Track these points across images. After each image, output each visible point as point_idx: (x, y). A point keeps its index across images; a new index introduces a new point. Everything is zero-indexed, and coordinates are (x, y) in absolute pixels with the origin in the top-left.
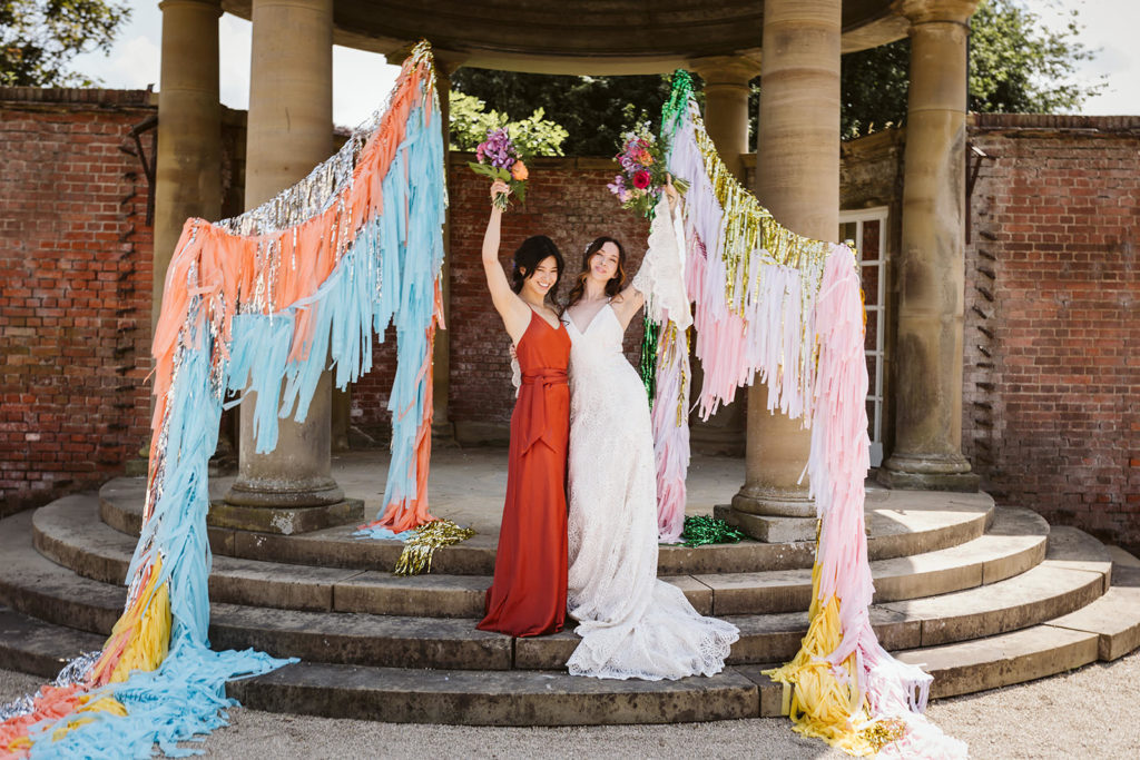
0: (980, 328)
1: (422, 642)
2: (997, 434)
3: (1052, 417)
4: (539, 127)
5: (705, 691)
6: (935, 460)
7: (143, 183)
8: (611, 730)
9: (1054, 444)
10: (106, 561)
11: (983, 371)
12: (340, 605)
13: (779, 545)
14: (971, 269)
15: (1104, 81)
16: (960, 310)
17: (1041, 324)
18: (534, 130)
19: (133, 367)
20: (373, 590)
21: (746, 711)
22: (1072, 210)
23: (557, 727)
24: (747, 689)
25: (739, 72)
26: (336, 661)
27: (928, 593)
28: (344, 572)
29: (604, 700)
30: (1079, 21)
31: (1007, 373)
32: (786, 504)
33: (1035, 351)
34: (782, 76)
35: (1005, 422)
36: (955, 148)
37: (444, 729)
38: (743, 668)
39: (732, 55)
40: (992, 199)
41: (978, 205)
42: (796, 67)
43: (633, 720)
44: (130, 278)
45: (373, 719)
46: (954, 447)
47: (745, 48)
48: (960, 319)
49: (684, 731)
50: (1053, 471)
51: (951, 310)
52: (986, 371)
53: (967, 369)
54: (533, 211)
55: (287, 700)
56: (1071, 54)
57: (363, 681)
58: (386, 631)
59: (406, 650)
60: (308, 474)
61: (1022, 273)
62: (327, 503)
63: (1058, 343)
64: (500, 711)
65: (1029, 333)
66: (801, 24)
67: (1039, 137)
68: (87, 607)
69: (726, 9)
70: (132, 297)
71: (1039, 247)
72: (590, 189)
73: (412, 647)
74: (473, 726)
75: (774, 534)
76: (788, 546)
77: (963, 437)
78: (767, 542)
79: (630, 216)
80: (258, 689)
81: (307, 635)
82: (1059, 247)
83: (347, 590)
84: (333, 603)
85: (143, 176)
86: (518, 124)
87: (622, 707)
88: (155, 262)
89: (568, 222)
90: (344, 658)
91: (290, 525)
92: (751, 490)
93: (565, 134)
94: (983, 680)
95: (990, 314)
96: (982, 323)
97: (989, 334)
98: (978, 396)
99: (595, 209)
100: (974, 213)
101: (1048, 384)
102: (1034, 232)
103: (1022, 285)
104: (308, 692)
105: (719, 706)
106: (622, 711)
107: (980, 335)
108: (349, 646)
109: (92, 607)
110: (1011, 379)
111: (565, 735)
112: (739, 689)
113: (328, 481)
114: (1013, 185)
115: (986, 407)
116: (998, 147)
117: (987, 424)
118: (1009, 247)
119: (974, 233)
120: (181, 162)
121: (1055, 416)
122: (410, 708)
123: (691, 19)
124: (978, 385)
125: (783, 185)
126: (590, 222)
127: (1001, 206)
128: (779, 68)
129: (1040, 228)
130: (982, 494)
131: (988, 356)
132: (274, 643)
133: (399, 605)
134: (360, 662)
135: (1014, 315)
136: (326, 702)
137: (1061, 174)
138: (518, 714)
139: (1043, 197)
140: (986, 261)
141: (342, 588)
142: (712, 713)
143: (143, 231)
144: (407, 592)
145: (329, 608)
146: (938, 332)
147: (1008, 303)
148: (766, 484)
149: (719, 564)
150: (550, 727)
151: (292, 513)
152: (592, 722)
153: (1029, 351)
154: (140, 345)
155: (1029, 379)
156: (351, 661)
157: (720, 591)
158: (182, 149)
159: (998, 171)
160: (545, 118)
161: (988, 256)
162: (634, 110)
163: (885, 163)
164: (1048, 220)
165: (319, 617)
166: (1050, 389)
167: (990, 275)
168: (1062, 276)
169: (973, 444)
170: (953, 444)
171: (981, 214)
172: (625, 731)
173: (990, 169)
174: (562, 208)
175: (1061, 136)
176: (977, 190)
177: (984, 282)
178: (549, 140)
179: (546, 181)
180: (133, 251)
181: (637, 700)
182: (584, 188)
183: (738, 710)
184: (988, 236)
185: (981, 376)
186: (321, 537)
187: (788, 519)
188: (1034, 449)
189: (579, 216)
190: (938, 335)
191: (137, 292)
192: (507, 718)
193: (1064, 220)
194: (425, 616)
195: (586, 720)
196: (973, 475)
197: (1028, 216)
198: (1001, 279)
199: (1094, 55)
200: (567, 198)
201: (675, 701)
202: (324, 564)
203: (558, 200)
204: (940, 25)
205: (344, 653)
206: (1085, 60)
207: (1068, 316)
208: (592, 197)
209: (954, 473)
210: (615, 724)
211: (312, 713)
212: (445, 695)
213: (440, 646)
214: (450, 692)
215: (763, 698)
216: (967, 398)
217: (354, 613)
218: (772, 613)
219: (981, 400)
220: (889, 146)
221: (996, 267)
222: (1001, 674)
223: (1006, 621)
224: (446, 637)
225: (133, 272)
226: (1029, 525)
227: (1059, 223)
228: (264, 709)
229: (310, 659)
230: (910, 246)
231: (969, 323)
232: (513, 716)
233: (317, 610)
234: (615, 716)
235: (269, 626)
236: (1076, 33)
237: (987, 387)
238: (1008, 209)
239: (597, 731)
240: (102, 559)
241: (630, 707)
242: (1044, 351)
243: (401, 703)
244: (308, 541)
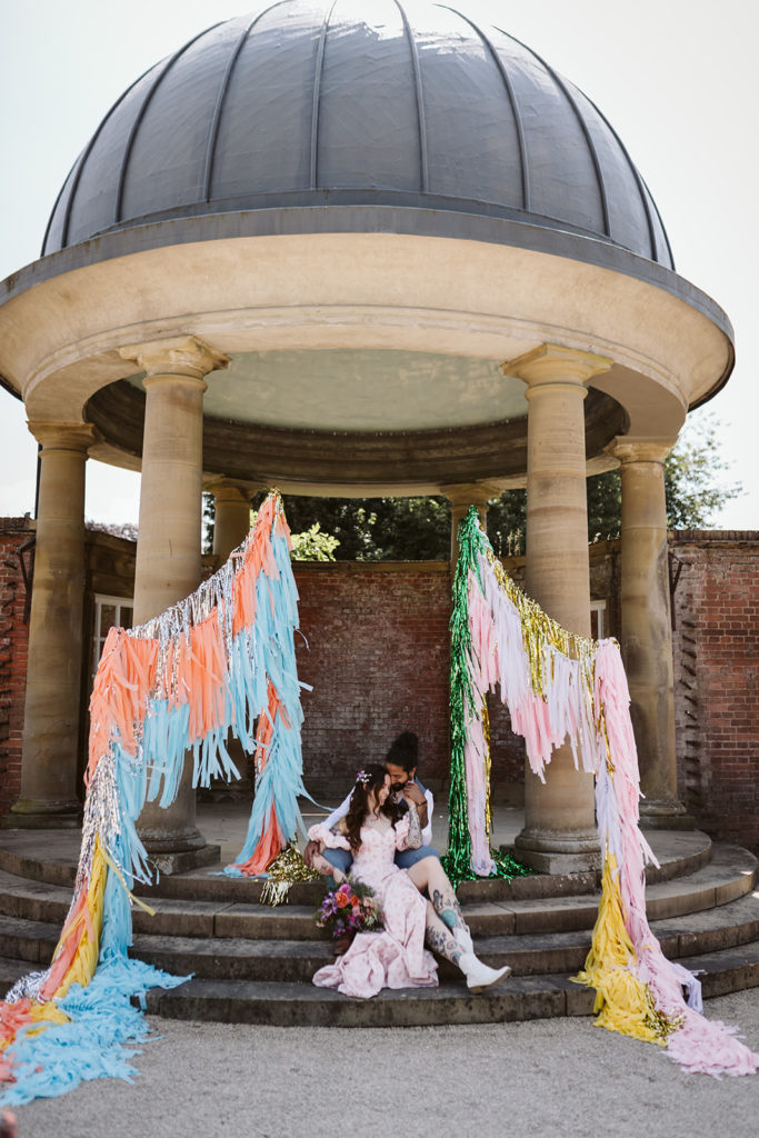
0: (686, 697)
1: (295, 960)
2: (705, 783)
3: (748, 768)
4: (317, 538)
5: (524, 995)
6: (658, 805)
7: (22, 590)
8: (453, 1029)
9: (750, 790)
10: (19, 899)
11: (691, 731)
12: (220, 932)
13: (559, 876)
14: (677, 651)
15: (739, 486)
16: (671, 684)
17: (733, 693)
18: (312, 540)
19: (7, 738)
20: (247, 918)
21: (556, 1011)
22: (752, 604)
23: (410, 1026)
24: (556, 993)
25: (480, 495)
26: (225, 977)
27: (677, 914)
28: (217, 904)
29: (447, 1003)
30: (716, 439)
31: (710, 733)
32: (561, 843)
33: (731, 715)
34: (545, 511)
35: (710, 773)
36: (661, 557)
37: (322, 1031)
38: (547, 976)
39: (474, 483)
40: (690, 596)
41: (680, 600)
42: (556, 505)
43: (468, 1020)
44: (8, 666)
45: (264, 1023)
46: (672, 794)
47: (484, 477)
48: (671, 690)
49: (509, 1027)
50: (751, 812)
51: (665, 683)
52: (693, 731)
53: (678, 730)
54: (315, 605)
55: (195, 1010)
56: (711, 464)
57: (254, 993)
58: (263, 952)
59: (282, 967)
60: (180, 824)
61: (717, 653)
62: (196, 848)
63: (748, 708)
64: (365, 1015)
65: (725, 701)
66: (557, 474)
67: (722, 548)
68: (12, 938)
69: (468, 448)
70: (8, 681)
71: (728, 632)
72: (360, 587)
73: (287, 965)
74: (345, 1027)
75: (554, 868)
76: (566, 877)
77: (678, 785)
78: (548, 874)
79: (393, 608)
80: (171, 1001)
81: (201, 956)
82: (745, 632)
83: (226, 919)
84: (214, 929)
85: (23, 585)
86: (298, 536)
87: (460, 1009)
88: (30, 653)
89: (343, 613)
90: (231, 974)
91: (171, 867)
92: (531, 832)
93: (337, 543)
94: (733, 983)
95: (694, 685)
96: (688, 693)
97: (694, 701)
98: (687, 752)
99: (365, 603)
100: (677, 607)
101: (743, 741)
102: (724, 620)
103: (718, 662)
104: (212, 1003)
105: (535, 1007)
106: (460, 1013)
107: (687, 702)
108: (236, 965)
109: (17, 938)
110: (713, 738)
111: (418, 1033)
112: (550, 993)
113: (195, 830)
114: (705, 585)
115: (695, 760)
116: (693, 555)
117: (696, 775)
118: (706, 633)
119: (678, 622)
120: (54, 574)
121: (750, 767)
122: (294, 1014)
123: (440, 455)
124: (688, 743)
125: (549, 593)
126: (361, 614)
127: (698, 601)
128: (542, 506)
129: (728, 618)
130: (698, 833)
131: (694, 719)
132: (173, 963)
133: (268, 931)
134: (245, 977)
135: (713, 686)
136: (226, 1010)
137: (742, 575)
138: (379, 1017)
139: (730, 594)
140: (688, 643)
141: (221, 917)
142: (530, 1013)
143: (20, 630)
144: (275, 920)
145: (211, 935)
146: (655, 701)
147: (707, 676)
148: (544, 826)
149: (514, 892)
150: (405, 1027)
151: (172, 858)
152: (437, 1022)
153: (726, 715)
154: (13, 721)
155: (727, 738)
156: (236, 977)
157: (521, 914)
158: (55, 564)
159: (693, 574)
160: (320, 531)
161: (689, 640)
162: (364, 514)
163: (601, 567)
164: (735, 611)
165: (206, 942)
166: (744, 745)
167: (692, 655)
168: (748, 655)
169: (686, 790)
170: (671, 791)
171: (683, 607)
172: (465, 1029)
173: (687, 573)
174: (339, 603)
175: (741, 546)
176: (679, 589)
177: (688, 661)
178: (325, 549)
179: (326, 581)
180: (11, 644)
181: (472, 1004)
182: (356, 586)
183: (549, 1011)
184: (688, 624)
185: (689, 735)
186: (195, 876)
187: (564, 856)
188: (734, 794)
189: (352, 609)
190: (656, 703)
191: (13, 678)
192: (371, 1020)
193: (747, 611)
194: (290, 939)
195: (432, 1021)
196: (688, 817)
197: (719, 608)
198: (701, 658)
199: (729, 465)
200: (343, 594)
201: (501, 1003)
202: (199, 899)
203: (335, 595)
204: (644, 464)
205: (232, 970)
206: (722, 469)
207: (754, 687)
208: (362, 593)
209: (673, 815)
210: (456, 1023)
211: (215, 1020)
212: (322, 1002)
213: (309, 963)
214: (325, 999)
215: (569, 999)
216: (680, 753)
217: (231, 938)
218: (561, 932)
219: (691, 755)
220: (605, 554)
221: (697, 649)
222: (746, 978)
223: (741, 935)
224: (313, 956)
225: (10, 661)
226: (739, 856)
227: (743, 614)
228: (175, 1017)
229: (202, 976)
230: (629, 634)
231: (677, 693)
232: (375, 1018)
233: (202, 936)
234: (455, 1017)
235: (168, 949)
236: (713, 448)
237: (695, 744)
238: (703, 603)
239: (442, 1030)
240: (14, 897)
241: (467, 1009)
242: (738, 715)
243: (287, 1009)
244: (186, 880)
